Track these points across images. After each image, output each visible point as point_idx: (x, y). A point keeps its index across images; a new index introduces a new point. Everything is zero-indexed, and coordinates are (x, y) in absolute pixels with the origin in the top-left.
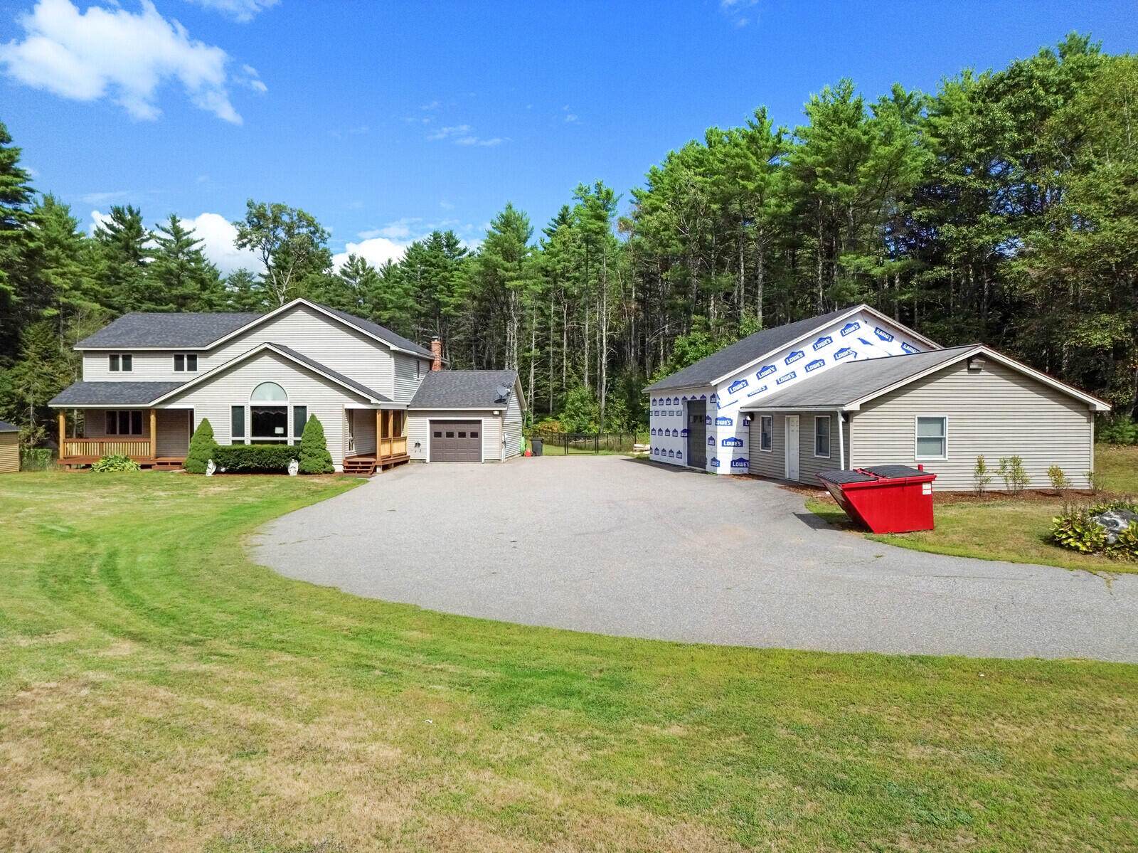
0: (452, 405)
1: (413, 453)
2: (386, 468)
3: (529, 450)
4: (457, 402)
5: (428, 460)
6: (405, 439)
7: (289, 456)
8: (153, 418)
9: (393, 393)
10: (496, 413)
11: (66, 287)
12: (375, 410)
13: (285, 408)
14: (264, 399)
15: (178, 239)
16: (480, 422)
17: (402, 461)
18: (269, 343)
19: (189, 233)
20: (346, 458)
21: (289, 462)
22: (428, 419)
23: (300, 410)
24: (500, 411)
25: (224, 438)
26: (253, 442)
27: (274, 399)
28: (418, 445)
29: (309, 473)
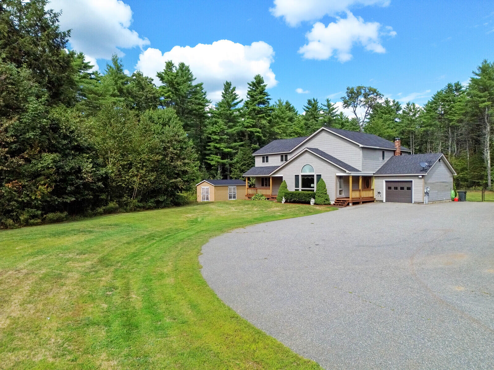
0: (396, 173)
1: (376, 197)
2: (354, 204)
3: (457, 197)
4: (399, 171)
5: (384, 201)
6: (373, 190)
7: (310, 197)
8: (271, 180)
9: (361, 168)
10: (420, 177)
11: (280, 132)
12: (349, 176)
13: (313, 176)
14: (306, 172)
15: (329, 108)
16: (412, 181)
17: (371, 200)
18: (307, 148)
19: (333, 105)
20: (337, 198)
21: (310, 199)
22: (384, 181)
23: (319, 176)
24: (423, 176)
25: (291, 188)
26: (302, 190)
27: (310, 172)
28: (379, 193)
29: (318, 204)
